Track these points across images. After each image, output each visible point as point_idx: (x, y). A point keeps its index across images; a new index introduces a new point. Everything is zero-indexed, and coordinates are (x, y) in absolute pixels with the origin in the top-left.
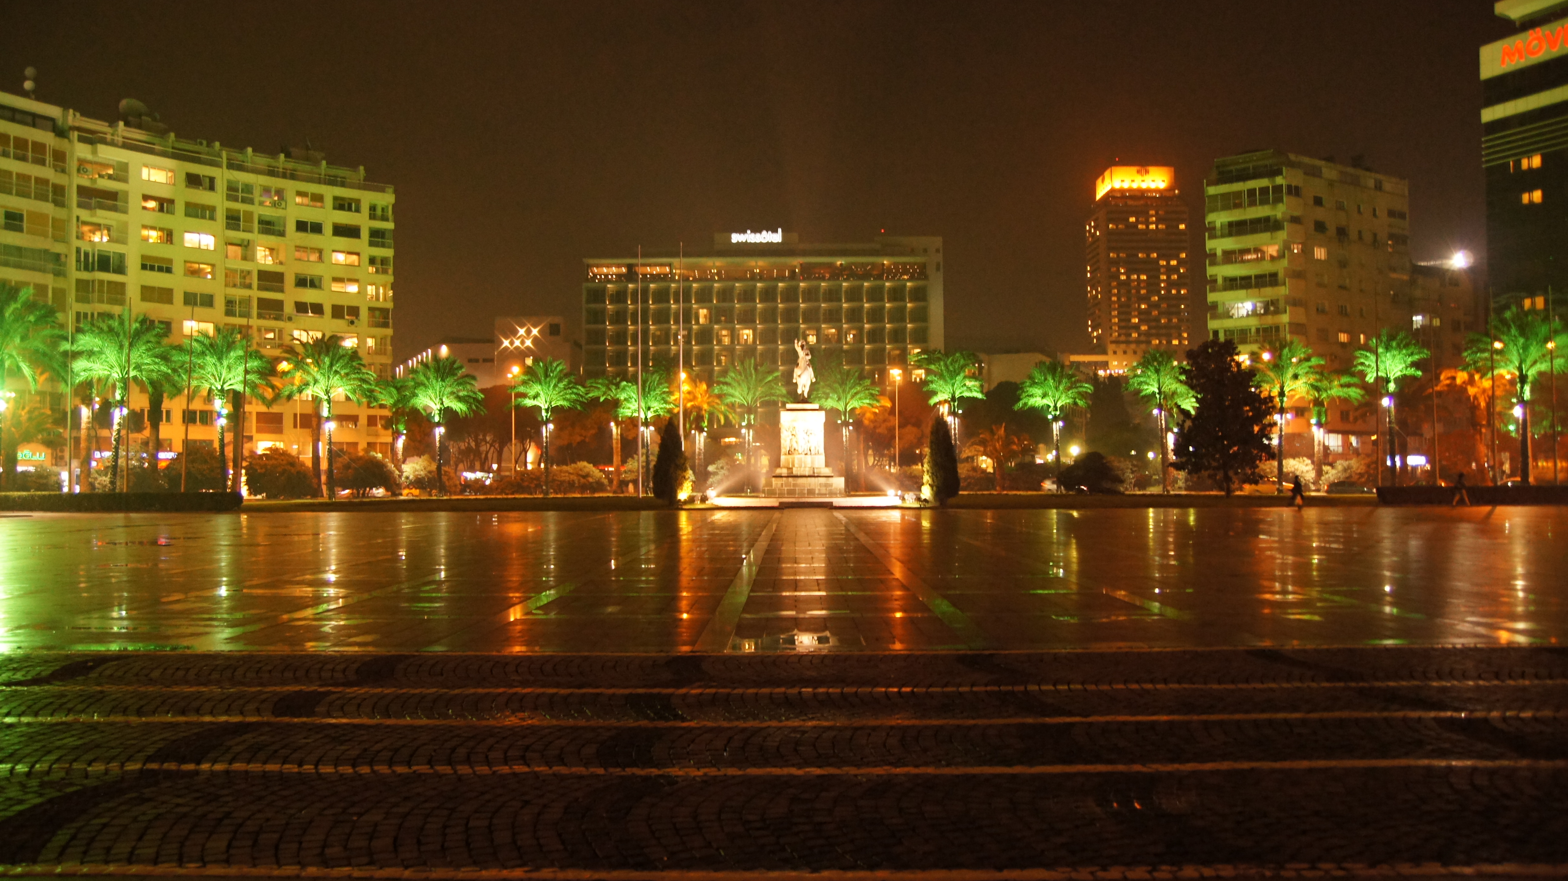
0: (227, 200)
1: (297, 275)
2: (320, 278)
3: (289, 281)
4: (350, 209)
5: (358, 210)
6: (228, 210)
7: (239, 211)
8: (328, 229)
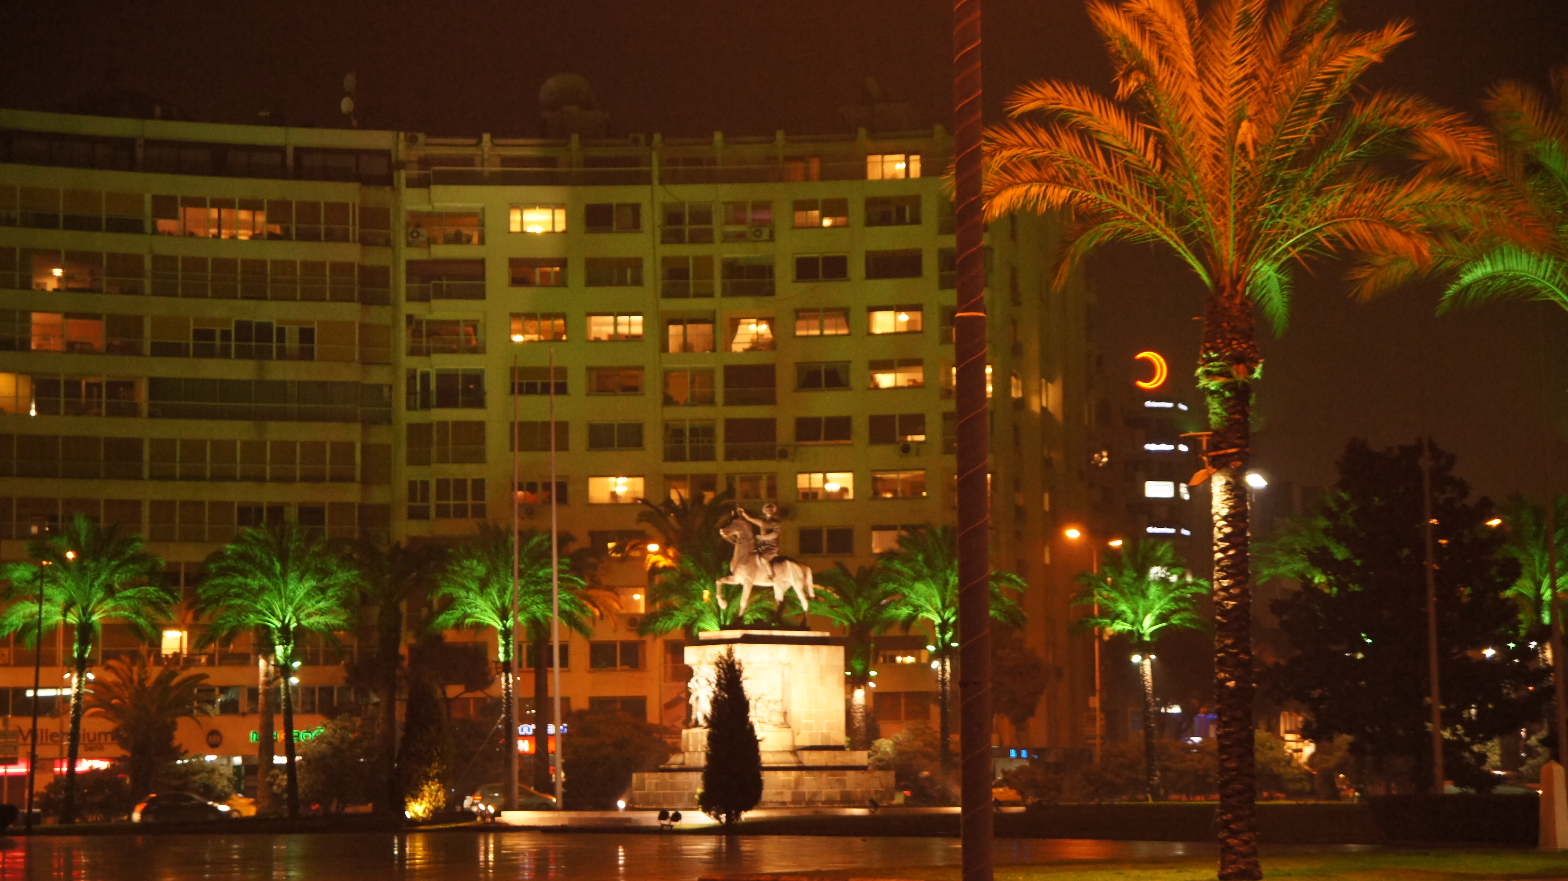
0: (663, 242)
1: (800, 366)
2: (846, 365)
3: (785, 379)
4: (901, 221)
5: (916, 220)
6: (665, 260)
7: (686, 259)
8: (857, 267)
